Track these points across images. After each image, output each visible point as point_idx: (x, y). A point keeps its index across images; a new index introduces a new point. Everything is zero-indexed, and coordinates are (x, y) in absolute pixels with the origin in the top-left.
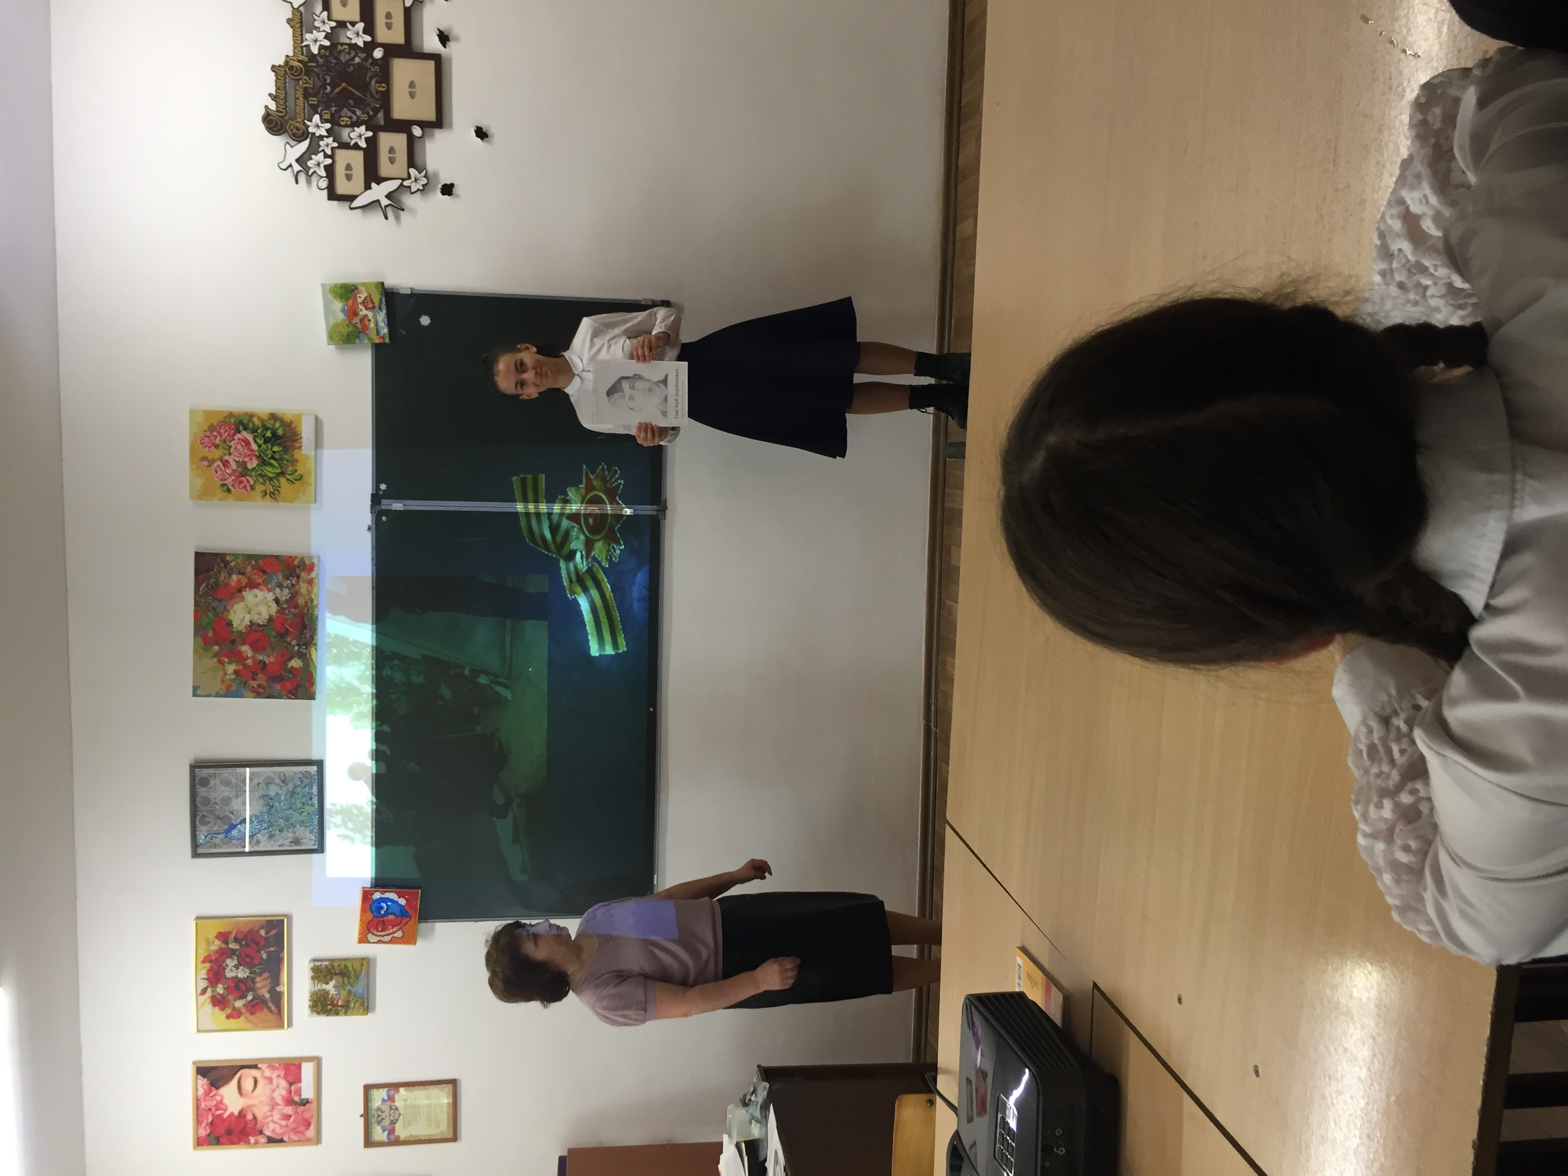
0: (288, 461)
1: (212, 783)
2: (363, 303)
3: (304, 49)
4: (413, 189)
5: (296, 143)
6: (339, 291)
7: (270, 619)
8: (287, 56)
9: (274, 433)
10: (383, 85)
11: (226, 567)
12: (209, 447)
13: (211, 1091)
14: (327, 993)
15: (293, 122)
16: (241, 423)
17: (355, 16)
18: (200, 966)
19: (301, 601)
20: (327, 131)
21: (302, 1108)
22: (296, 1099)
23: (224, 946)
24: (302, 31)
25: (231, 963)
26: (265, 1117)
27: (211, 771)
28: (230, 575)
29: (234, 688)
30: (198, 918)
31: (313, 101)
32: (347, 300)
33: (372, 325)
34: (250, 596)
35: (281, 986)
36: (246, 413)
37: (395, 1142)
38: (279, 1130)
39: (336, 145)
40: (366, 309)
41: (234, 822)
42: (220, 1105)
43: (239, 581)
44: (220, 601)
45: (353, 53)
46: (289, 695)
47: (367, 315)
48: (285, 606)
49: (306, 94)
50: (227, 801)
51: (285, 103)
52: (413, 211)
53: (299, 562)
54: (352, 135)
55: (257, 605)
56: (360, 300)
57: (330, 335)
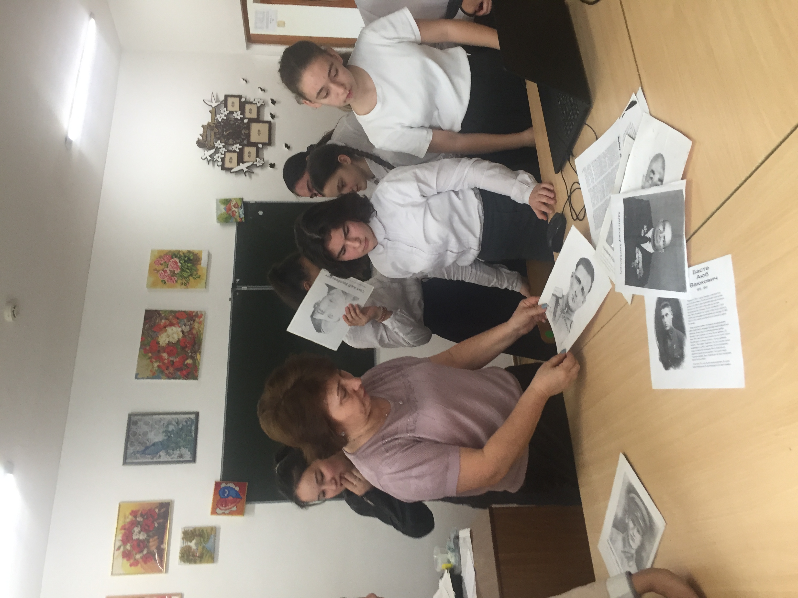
0: (194, 270)
1: (139, 423)
2: (234, 206)
3: (216, 119)
4: (258, 166)
5: (209, 150)
6: (224, 201)
7: (179, 340)
8: (209, 122)
9: (189, 259)
10: (247, 131)
11: (159, 316)
12: (158, 265)
14: (190, 548)
15: (208, 143)
16: (175, 255)
17: (238, 110)
18: (119, 532)
19: (194, 332)
20: (223, 146)
23: (134, 519)
24: (215, 114)
25: (136, 530)
27: (139, 417)
28: (161, 320)
29: (156, 375)
30: (121, 503)
31: (218, 136)
32: (227, 204)
33: (237, 214)
34: (170, 330)
35: (164, 545)
36: (177, 251)
39: (226, 150)
40: (235, 208)
41: (148, 445)
43: (165, 323)
44: (155, 332)
45: (235, 121)
46: (184, 377)
47: (235, 210)
48: (187, 334)
50: (145, 434)
51: (206, 137)
52: (257, 174)
53: (195, 313)
54: (233, 147)
55: (173, 333)
56: (232, 205)
57: (218, 219)
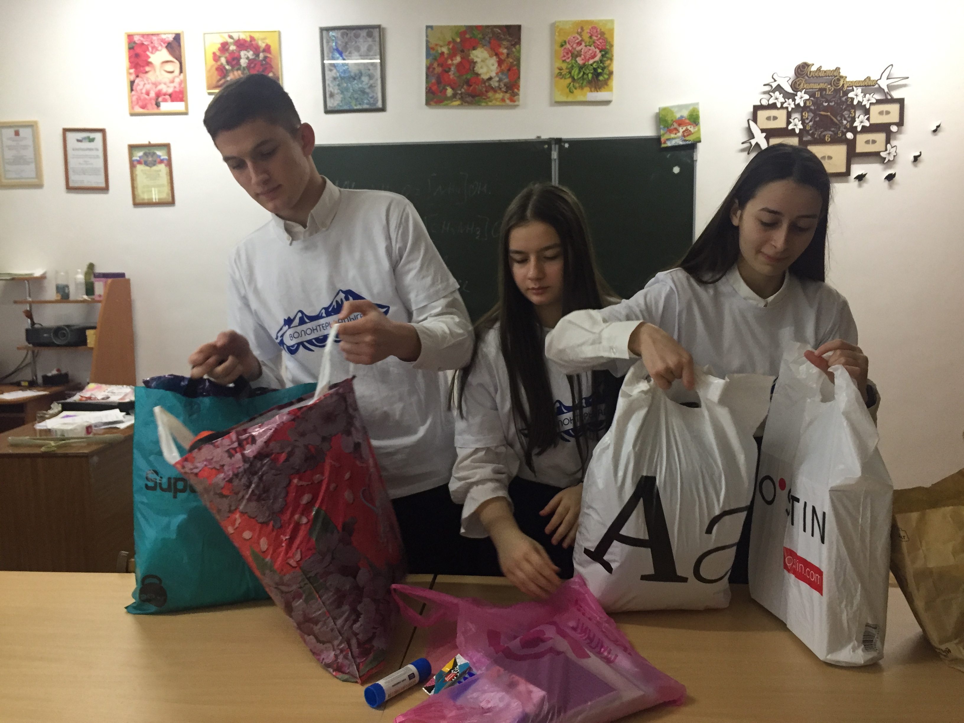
0: (582, 84)
1: (370, 40)
2: (687, 130)
3: (851, 88)
5: (790, 84)
6: (694, 114)
7: (478, 75)
8: (846, 77)
9: (600, 74)
10: (829, 140)
11: (512, 45)
12: (590, 33)
13: (164, 43)
15: (803, 82)
16: (606, 53)
17: (873, 121)
18: (248, 35)
19: (490, 94)
20: (799, 104)
21: (154, 102)
22: (160, 99)
23: (261, 49)
24: (863, 86)
25: (250, 54)
26: (147, 79)
27: (377, 39)
28: (506, 48)
29: (432, 52)
30: (279, 33)
31: (818, 95)
32: (689, 119)
34: (493, 61)
36: (613, 56)
37: (132, 165)
38: (139, 88)
39: (790, 109)
40: (683, 132)
41: (343, 55)
42: (155, 49)
43: (502, 54)
44: (490, 43)
45: (849, 119)
46: (428, 88)
47: (679, 132)
48: (487, 84)
49: (821, 90)
50: (358, 49)
51: (816, 76)
53: (516, 92)
54: (796, 120)
55: (487, 66)
56: (689, 127)
57: (665, 109)
